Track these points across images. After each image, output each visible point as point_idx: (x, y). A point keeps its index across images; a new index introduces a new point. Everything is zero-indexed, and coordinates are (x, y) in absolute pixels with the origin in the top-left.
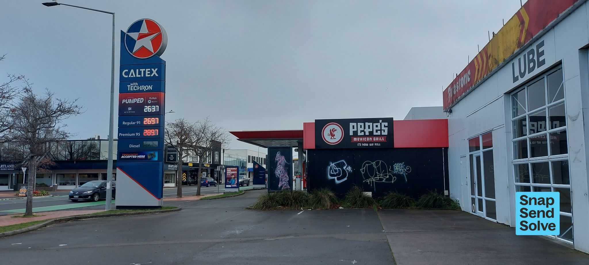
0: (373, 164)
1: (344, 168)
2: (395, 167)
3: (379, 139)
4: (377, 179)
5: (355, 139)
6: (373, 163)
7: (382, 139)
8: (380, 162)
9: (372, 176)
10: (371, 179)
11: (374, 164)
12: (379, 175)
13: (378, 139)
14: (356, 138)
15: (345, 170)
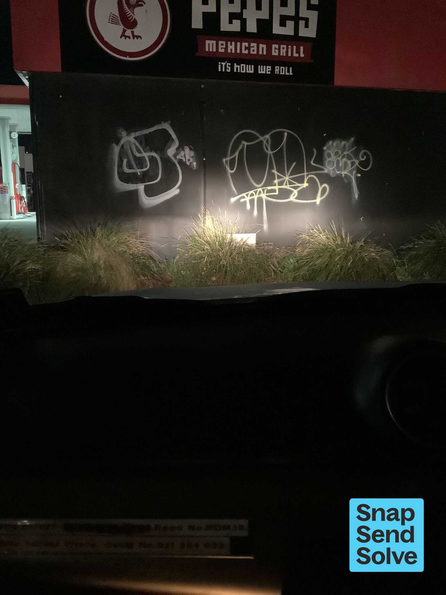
0: (265, 142)
1: (171, 152)
2: (328, 151)
3: (290, 50)
4: (274, 191)
5: (210, 45)
6: (262, 138)
7: (298, 52)
8: (286, 134)
9: (259, 183)
10: (256, 192)
11: (267, 141)
12: (279, 177)
13: (287, 52)
14: (214, 42)
15: (173, 159)
